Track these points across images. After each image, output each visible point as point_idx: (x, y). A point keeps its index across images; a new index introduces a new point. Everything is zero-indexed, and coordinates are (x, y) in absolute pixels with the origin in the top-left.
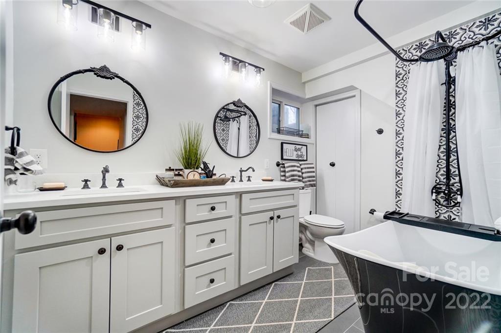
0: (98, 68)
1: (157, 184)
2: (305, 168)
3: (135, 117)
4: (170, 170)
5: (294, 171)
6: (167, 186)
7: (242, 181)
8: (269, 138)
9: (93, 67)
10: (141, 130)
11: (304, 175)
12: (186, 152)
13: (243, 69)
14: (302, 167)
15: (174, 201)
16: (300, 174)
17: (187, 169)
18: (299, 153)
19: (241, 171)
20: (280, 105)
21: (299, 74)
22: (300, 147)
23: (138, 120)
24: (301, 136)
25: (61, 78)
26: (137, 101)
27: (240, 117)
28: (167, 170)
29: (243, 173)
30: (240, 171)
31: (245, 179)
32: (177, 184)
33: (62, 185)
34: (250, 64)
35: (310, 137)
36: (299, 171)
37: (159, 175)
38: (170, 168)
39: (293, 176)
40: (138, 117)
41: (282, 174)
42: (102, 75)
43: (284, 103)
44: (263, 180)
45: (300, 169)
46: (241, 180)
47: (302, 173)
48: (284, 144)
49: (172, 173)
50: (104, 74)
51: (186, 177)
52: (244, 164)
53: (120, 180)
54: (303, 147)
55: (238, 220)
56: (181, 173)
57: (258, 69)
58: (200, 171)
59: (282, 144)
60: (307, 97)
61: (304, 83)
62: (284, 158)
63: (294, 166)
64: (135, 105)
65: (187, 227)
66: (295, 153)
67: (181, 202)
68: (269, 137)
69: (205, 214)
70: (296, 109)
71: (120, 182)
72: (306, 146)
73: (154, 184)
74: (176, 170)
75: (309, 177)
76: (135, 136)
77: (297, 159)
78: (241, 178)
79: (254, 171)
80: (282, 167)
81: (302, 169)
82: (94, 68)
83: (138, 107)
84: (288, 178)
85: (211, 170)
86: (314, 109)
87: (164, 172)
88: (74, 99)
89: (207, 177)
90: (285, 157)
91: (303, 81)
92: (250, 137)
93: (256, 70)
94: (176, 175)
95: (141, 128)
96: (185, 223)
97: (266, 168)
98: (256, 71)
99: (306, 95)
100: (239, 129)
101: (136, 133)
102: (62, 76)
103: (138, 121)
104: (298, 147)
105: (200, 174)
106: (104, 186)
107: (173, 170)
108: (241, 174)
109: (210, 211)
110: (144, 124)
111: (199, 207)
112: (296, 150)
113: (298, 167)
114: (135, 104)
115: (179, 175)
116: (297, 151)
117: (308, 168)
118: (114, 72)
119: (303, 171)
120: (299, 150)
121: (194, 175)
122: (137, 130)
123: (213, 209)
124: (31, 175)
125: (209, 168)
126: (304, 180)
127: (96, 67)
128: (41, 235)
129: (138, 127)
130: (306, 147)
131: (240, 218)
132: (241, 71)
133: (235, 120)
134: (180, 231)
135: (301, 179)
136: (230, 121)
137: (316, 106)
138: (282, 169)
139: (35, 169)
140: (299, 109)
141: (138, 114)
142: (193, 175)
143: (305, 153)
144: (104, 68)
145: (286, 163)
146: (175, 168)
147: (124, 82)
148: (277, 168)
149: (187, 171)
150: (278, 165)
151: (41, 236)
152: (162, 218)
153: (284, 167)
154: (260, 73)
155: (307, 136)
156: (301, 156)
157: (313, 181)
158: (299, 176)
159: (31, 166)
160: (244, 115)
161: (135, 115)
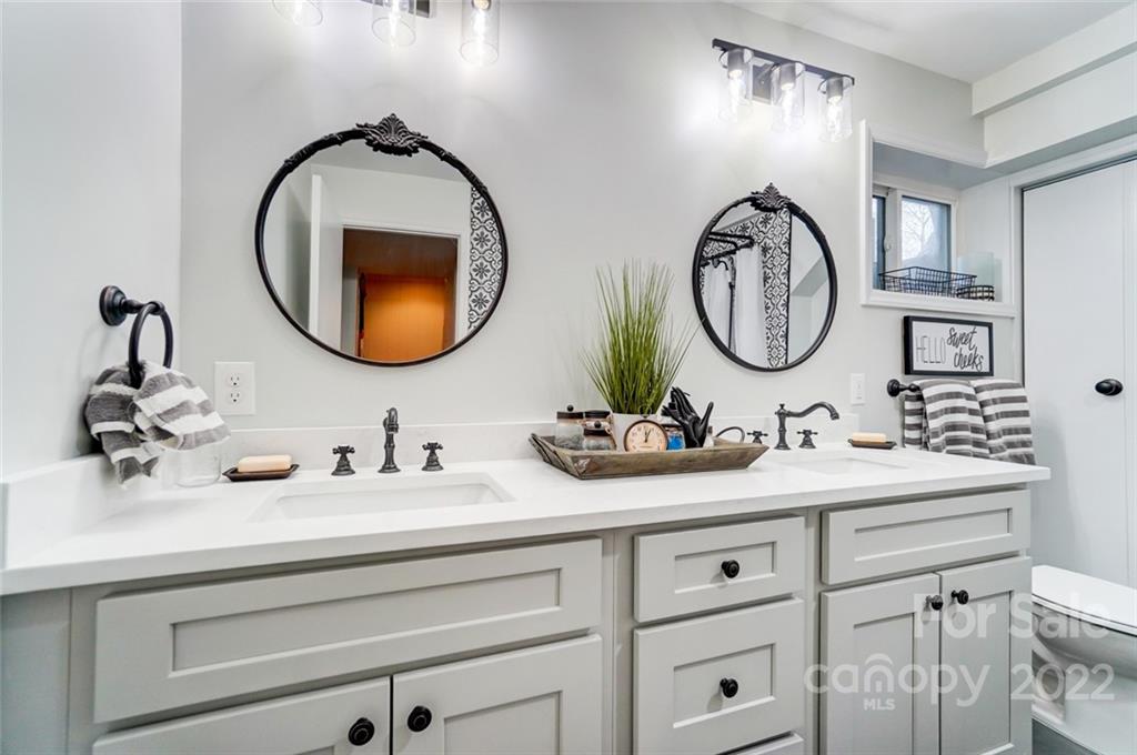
0: (376, 124)
1: (532, 457)
2: (995, 402)
3: (475, 270)
4: (570, 415)
5: (955, 410)
6: (566, 470)
7: (786, 447)
8: (865, 306)
9: (363, 124)
10: (487, 301)
11: (993, 426)
12: (617, 360)
13: (787, 87)
14: (984, 396)
15: (598, 542)
16: (978, 421)
17: (620, 412)
18: (966, 351)
19: (783, 415)
20: (884, 199)
21: (963, 87)
22: (968, 329)
23: (481, 277)
24: (966, 292)
25: (286, 161)
26: (479, 232)
27: (733, 252)
28: (561, 416)
29: (788, 420)
30: (779, 414)
31: (794, 439)
32: (596, 470)
33: (283, 462)
34: (809, 68)
35: (1000, 295)
36: (972, 412)
37: (539, 435)
38: (570, 409)
39: (953, 427)
40: (481, 271)
41: (910, 420)
42: (386, 143)
43: (900, 193)
44: (856, 444)
45: (975, 405)
46: (782, 445)
47: (986, 419)
48: (915, 324)
49: (577, 427)
50: (391, 139)
51: (620, 443)
52: (793, 390)
53: (432, 447)
54: (978, 328)
55: (813, 605)
56: (605, 424)
57: (832, 80)
58: (658, 417)
59: (907, 322)
60: (993, 160)
61: (981, 116)
62: (916, 368)
63: (957, 395)
64: (475, 243)
65: (640, 633)
66: (952, 350)
67: (622, 543)
68: (863, 302)
69: (701, 587)
70: (936, 209)
71: (433, 453)
72: (990, 326)
73: (523, 456)
74: (589, 415)
75: (1009, 431)
76: (475, 317)
77: (958, 369)
78: (782, 439)
79: (835, 416)
80: (908, 398)
81: (982, 404)
82: (366, 126)
83: (482, 246)
84: (936, 435)
85: (702, 418)
86: (1014, 199)
87: (554, 420)
88: (356, 243)
89: (690, 444)
90: (917, 366)
91: (976, 111)
92: (767, 308)
93: (824, 87)
94: (588, 433)
95: (488, 298)
96: (633, 624)
97: (853, 401)
98: (828, 92)
99: (985, 155)
100: (732, 286)
101: (477, 309)
102: (288, 158)
103: (482, 281)
104: (960, 329)
105: (663, 427)
106: (389, 466)
107: (579, 416)
108: (782, 425)
109: (717, 578)
110: (495, 287)
111: (683, 562)
112: (954, 340)
113: (969, 397)
114: (476, 239)
115: (601, 433)
116: (956, 345)
117: (1004, 400)
118: (416, 131)
119: (989, 410)
120: (965, 339)
121: (647, 434)
122: (479, 301)
123: (730, 570)
124: (171, 450)
125: (692, 410)
126: (992, 442)
127: (370, 123)
128: (174, 670)
129: (481, 294)
130: (986, 329)
131: (820, 599)
132: (780, 93)
133: (719, 262)
134: (618, 648)
135: (984, 437)
136: (707, 264)
137: (1022, 190)
138: (909, 406)
139: (187, 431)
140: (948, 206)
141: (482, 264)
142: (644, 437)
143: (983, 351)
144: (392, 124)
145: (930, 385)
146: (583, 410)
147: (442, 159)
148: (892, 402)
149: (621, 421)
150: (894, 390)
151: (173, 675)
152: (558, 604)
153: (920, 398)
154: (842, 94)
155: (989, 293)
156: (972, 360)
157: (1024, 444)
158: (975, 430)
159: (177, 422)
160: (747, 246)
161: (474, 266)
